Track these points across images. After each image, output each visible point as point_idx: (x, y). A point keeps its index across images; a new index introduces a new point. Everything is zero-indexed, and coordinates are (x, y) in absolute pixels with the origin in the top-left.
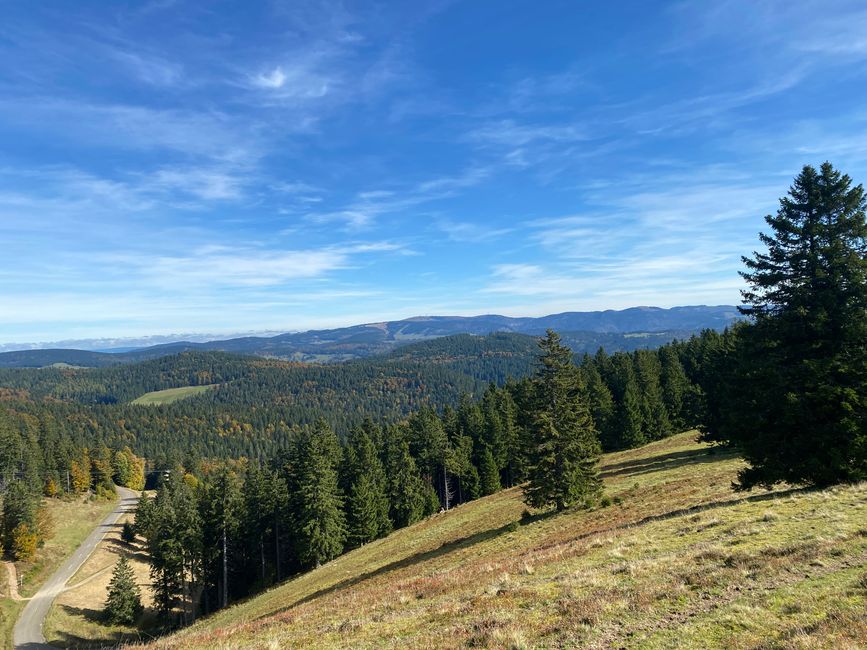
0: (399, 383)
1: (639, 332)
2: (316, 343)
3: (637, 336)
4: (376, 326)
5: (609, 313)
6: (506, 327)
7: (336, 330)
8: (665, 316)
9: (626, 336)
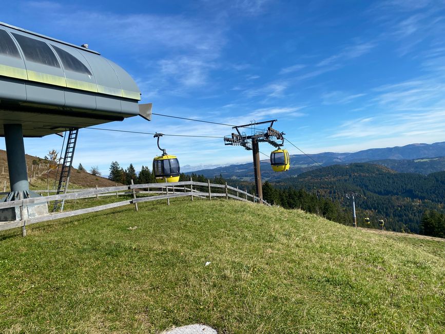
0: (326, 192)
1: (422, 159)
2: (237, 171)
3: (422, 161)
4: (266, 161)
5: (396, 148)
6: (338, 158)
7: (246, 164)
8: (431, 148)
9: (415, 161)
